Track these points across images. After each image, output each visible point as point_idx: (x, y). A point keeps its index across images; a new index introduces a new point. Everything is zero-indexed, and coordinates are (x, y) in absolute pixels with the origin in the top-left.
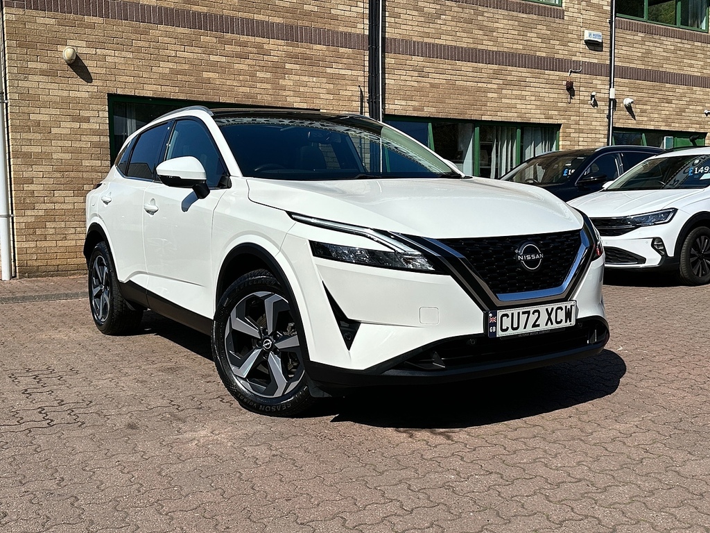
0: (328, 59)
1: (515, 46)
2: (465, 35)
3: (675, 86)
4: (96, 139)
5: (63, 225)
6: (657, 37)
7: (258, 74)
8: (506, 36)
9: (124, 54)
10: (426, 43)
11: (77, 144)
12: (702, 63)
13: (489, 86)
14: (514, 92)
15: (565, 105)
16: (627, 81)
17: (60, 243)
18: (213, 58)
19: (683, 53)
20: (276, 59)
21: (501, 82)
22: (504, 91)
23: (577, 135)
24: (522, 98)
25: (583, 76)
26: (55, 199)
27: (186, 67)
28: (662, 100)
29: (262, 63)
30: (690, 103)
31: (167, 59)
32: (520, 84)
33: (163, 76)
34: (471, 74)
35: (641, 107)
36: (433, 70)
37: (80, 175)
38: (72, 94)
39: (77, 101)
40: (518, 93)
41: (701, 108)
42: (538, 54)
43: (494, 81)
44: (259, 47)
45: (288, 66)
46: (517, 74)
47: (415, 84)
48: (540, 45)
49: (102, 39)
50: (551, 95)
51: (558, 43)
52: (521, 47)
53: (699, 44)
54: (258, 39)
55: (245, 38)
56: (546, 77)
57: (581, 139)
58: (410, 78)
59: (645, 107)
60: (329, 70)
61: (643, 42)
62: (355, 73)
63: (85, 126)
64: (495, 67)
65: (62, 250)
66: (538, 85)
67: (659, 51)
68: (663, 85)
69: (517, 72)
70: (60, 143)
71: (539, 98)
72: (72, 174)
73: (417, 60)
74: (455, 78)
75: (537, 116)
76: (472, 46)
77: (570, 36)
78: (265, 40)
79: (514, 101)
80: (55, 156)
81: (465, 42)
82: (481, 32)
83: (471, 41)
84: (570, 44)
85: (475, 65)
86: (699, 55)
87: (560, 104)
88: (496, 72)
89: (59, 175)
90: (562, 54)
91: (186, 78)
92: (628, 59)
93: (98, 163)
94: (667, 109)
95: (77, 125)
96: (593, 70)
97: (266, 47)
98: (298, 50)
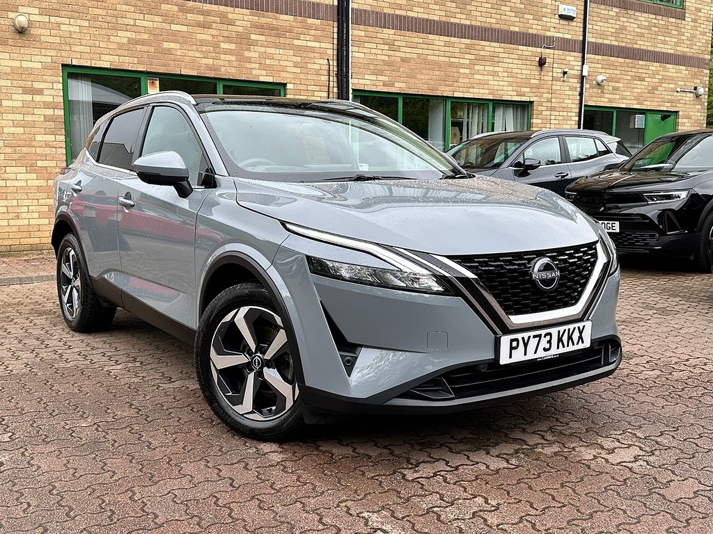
0: (296, 30)
1: (488, 20)
2: (437, 7)
3: (648, 63)
4: (49, 112)
5: (15, 203)
6: (632, 12)
7: (223, 45)
8: (479, 9)
9: (79, 22)
10: (397, 15)
11: (29, 118)
12: (675, 40)
13: (461, 61)
14: (487, 68)
15: (537, 82)
16: (600, 57)
17: (12, 223)
18: (174, 27)
19: (656, 29)
20: (240, 29)
21: (473, 57)
22: (477, 67)
23: (548, 113)
24: (495, 74)
25: (556, 52)
26: (6, 176)
27: (146, 36)
28: (634, 78)
29: (226, 34)
30: (662, 81)
31: (126, 28)
32: (493, 59)
33: (120, 46)
34: (443, 49)
35: (614, 84)
36: (404, 44)
37: (33, 150)
38: (25, 64)
39: (30, 72)
40: (491, 69)
41: (672, 86)
42: (512, 28)
43: (466, 56)
44: (223, 16)
45: (253, 37)
46: (489, 49)
47: (386, 58)
48: (513, 19)
49: (55, 6)
50: (523, 72)
51: (531, 17)
52: (494, 21)
53: (674, 20)
54: (222, 8)
55: (207, 7)
56: (520, 52)
57: (553, 117)
58: (380, 52)
59: (618, 85)
60: (296, 42)
61: (617, 17)
62: (323, 45)
63: (37, 98)
64: (468, 41)
65: (14, 229)
66: (511, 61)
67: (632, 27)
68: (635, 62)
69: (490, 47)
70: (11, 117)
71: (510, 74)
72: (24, 150)
73: (388, 33)
74: (426, 52)
75: (509, 93)
76: (444, 19)
77: (544, 10)
78: (229, 9)
79: (486, 78)
80: (6, 130)
81: (437, 15)
82: (454, 5)
83: (443, 13)
84: (544, 19)
85: (447, 39)
86: (674, 32)
87: (532, 81)
88: (468, 47)
89: (9, 150)
90: (536, 29)
91: (146, 48)
92: (603, 35)
93: (52, 138)
94: (640, 87)
95: (29, 97)
96: (565, 45)
97: (230, 16)
98: (264, 20)
